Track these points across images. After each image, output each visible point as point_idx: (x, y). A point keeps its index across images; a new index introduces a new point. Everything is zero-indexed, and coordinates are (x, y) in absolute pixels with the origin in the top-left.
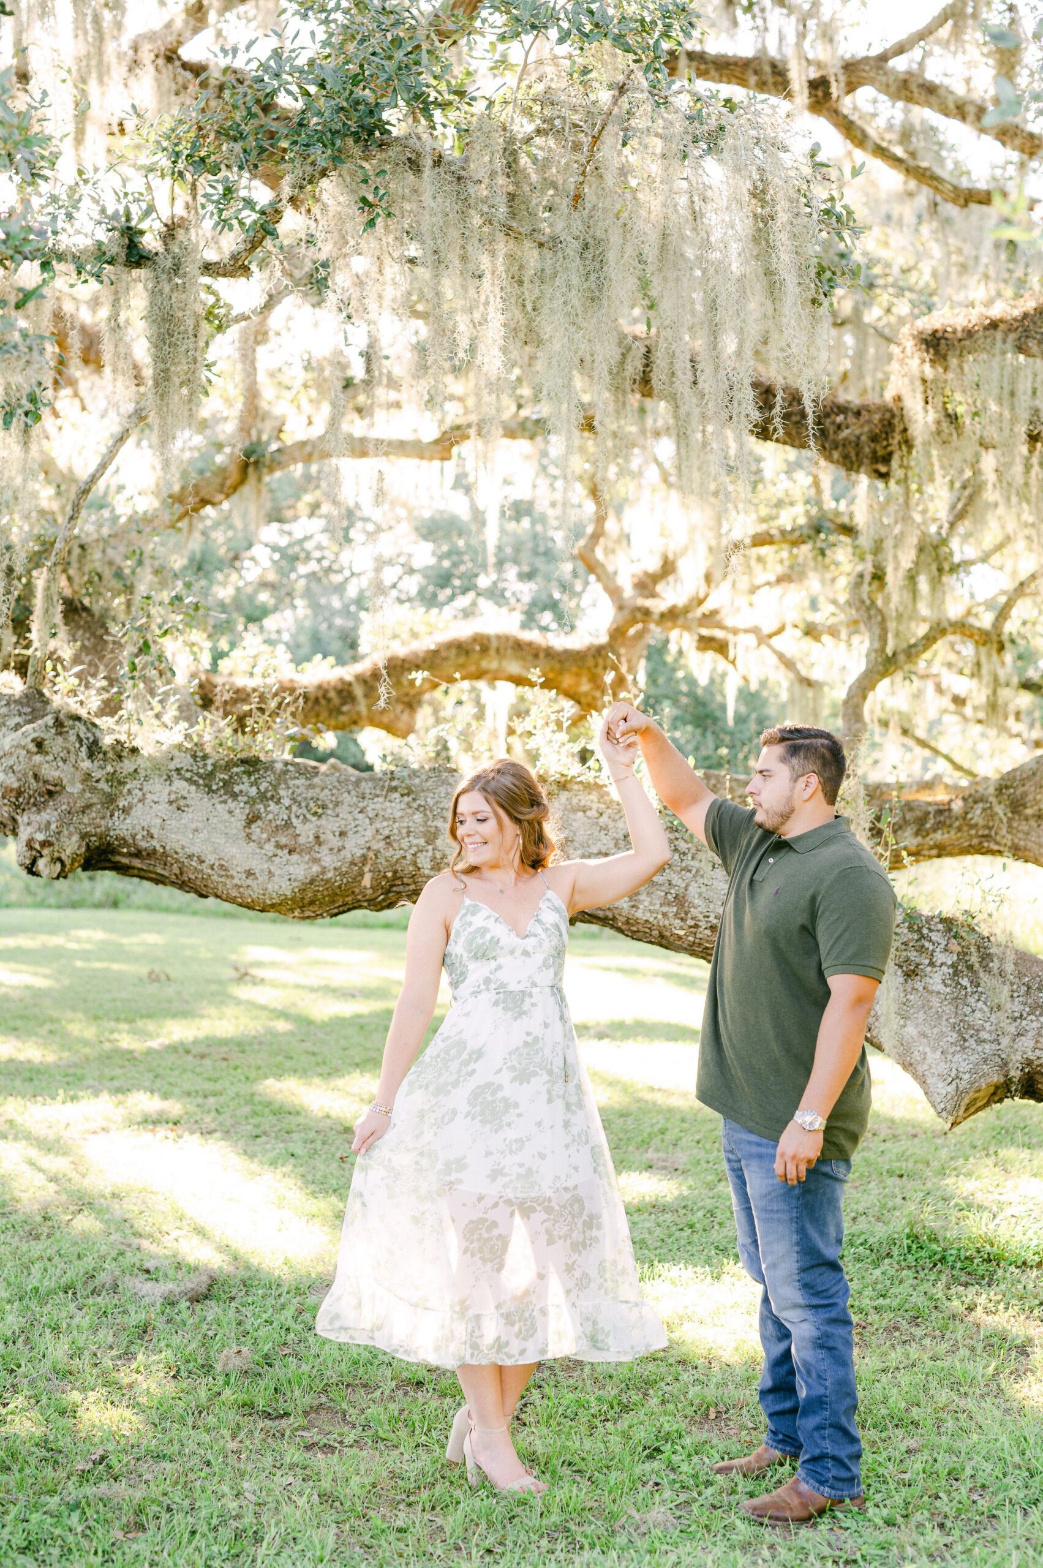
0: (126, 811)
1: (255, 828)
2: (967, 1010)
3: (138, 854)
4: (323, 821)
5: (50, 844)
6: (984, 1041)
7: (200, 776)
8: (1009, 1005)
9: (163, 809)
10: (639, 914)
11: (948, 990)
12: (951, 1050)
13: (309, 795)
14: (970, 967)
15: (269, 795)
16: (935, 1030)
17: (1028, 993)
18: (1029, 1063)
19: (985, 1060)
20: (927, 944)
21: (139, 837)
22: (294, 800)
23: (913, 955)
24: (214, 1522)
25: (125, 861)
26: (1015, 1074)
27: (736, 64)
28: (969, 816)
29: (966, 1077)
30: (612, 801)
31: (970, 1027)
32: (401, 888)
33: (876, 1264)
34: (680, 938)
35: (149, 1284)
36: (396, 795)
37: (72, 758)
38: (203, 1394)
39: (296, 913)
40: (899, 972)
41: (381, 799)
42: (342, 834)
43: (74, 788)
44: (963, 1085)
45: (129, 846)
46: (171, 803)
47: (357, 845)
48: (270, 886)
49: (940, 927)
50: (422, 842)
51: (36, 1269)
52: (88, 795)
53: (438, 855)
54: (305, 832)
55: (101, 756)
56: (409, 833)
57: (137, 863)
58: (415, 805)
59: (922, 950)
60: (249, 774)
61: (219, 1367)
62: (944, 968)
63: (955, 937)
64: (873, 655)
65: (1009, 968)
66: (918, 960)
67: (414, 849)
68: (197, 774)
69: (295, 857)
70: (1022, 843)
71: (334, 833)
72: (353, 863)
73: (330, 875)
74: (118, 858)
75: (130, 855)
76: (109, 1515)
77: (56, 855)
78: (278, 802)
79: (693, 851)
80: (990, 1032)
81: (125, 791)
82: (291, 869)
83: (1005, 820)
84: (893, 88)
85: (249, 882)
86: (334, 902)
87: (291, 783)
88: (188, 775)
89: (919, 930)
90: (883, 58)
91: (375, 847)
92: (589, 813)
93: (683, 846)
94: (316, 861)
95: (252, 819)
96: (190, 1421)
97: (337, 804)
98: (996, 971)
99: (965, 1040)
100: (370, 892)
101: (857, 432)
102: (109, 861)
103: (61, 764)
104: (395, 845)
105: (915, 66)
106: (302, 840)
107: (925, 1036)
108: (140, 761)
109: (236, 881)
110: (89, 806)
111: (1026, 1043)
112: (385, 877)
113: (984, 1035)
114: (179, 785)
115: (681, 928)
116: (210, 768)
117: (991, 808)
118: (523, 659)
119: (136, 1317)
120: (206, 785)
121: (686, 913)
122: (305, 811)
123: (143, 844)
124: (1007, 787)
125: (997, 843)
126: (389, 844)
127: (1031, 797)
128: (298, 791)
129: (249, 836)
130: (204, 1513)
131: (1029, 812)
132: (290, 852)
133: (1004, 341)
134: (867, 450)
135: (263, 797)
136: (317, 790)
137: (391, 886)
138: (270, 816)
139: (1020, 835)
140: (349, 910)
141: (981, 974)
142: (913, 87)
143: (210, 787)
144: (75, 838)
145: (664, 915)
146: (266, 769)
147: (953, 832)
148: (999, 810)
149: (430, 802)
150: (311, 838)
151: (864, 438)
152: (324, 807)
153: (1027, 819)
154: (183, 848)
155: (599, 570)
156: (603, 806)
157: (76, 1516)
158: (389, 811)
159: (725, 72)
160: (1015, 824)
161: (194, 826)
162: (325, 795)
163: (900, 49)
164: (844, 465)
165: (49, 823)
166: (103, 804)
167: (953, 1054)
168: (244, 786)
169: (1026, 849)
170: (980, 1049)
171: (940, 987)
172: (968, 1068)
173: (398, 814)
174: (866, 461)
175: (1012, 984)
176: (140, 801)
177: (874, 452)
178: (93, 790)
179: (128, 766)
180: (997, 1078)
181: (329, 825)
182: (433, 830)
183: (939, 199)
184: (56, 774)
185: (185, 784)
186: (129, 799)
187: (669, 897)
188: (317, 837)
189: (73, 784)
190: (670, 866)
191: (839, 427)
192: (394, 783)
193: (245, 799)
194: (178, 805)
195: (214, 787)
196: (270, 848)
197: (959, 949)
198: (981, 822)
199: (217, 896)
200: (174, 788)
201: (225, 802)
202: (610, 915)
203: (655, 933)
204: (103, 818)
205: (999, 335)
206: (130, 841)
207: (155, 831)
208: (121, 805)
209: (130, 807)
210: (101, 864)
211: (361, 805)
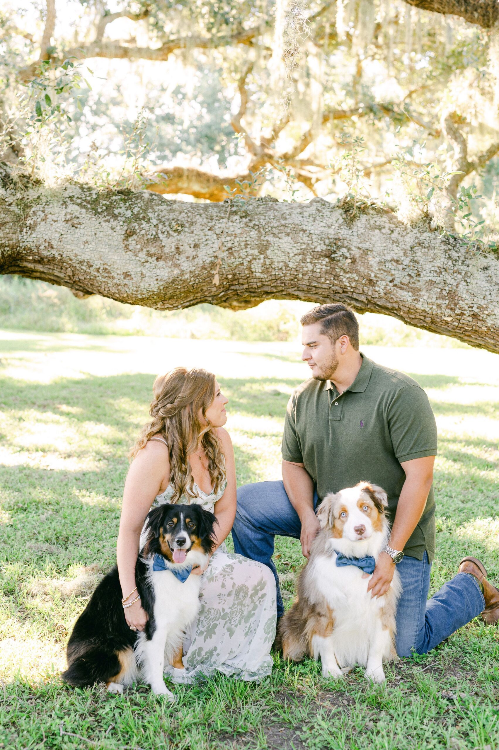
0: (32, 228)
1: (132, 241)
3: (40, 261)
4: (182, 237)
7: (88, 202)
9: (61, 225)
10: (419, 306)
13: (171, 217)
15: (141, 216)
21: (42, 247)
22: (160, 220)
25: (30, 266)
30: (399, 222)
32: (237, 287)
34: (447, 323)
36: (237, 217)
39: (159, 306)
41: (225, 220)
42: (196, 246)
45: (34, 255)
46: (67, 221)
47: (207, 254)
48: (142, 285)
50: (256, 252)
53: (268, 262)
54: (169, 244)
55: (12, 186)
56: (246, 245)
57: (39, 267)
58: (251, 224)
60: (125, 201)
64: (461, 161)
67: (250, 257)
68: (85, 200)
69: (161, 263)
71: (190, 245)
72: (204, 268)
73: (187, 276)
74: (25, 264)
75: (35, 261)
78: (148, 221)
79: (462, 258)
81: (31, 213)
82: (158, 271)
85: (126, 281)
86: (187, 297)
87: (156, 208)
88: (79, 201)
91: (221, 255)
92: (383, 231)
93: (454, 255)
94: (177, 266)
95: (129, 234)
97: (192, 224)
100: (215, 289)
102: (18, 266)
104: (236, 254)
106: (166, 250)
108: (41, 190)
109: (115, 281)
112: (227, 278)
114: (73, 208)
115: (450, 316)
116: (94, 196)
118: (201, 182)
120: (93, 209)
121: (456, 305)
122: (168, 229)
123: (45, 253)
126: (231, 253)
128: (162, 214)
129: (126, 246)
132: (157, 259)
135: (136, 218)
136: (177, 213)
137: (230, 285)
138: (143, 232)
140: (197, 303)
143: (96, 210)
145: (439, 306)
146: (137, 198)
149: (263, 222)
150: (173, 249)
154: (76, 256)
156: (393, 226)
158: (232, 229)
161: (84, 239)
162: (182, 217)
166: (14, 222)
168: (121, 210)
173: (238, 231)
176: (43, 220)
178: (7, 211)
179: (32, 194)
181: (186, 239)
182: (265, 243)
185: (77, 208)
186: (35, 218)
187: (444, 292)
188: (178, 248)
190: (446, 270)
192: (234, 209)
193: (124, 219)
194: (73, 223)
195: (100, 210)
196: (142, 255)
199: (100, 293)
200: (69, 210)
201: (108, 221)
202: (396, 306)
203: (428, 320)
204: (15, 233)
206: (36, 250)
207: (54, 243)
208: (28, 223)
209: (35, 225)
210: (11, 269)
211: (210, 224)
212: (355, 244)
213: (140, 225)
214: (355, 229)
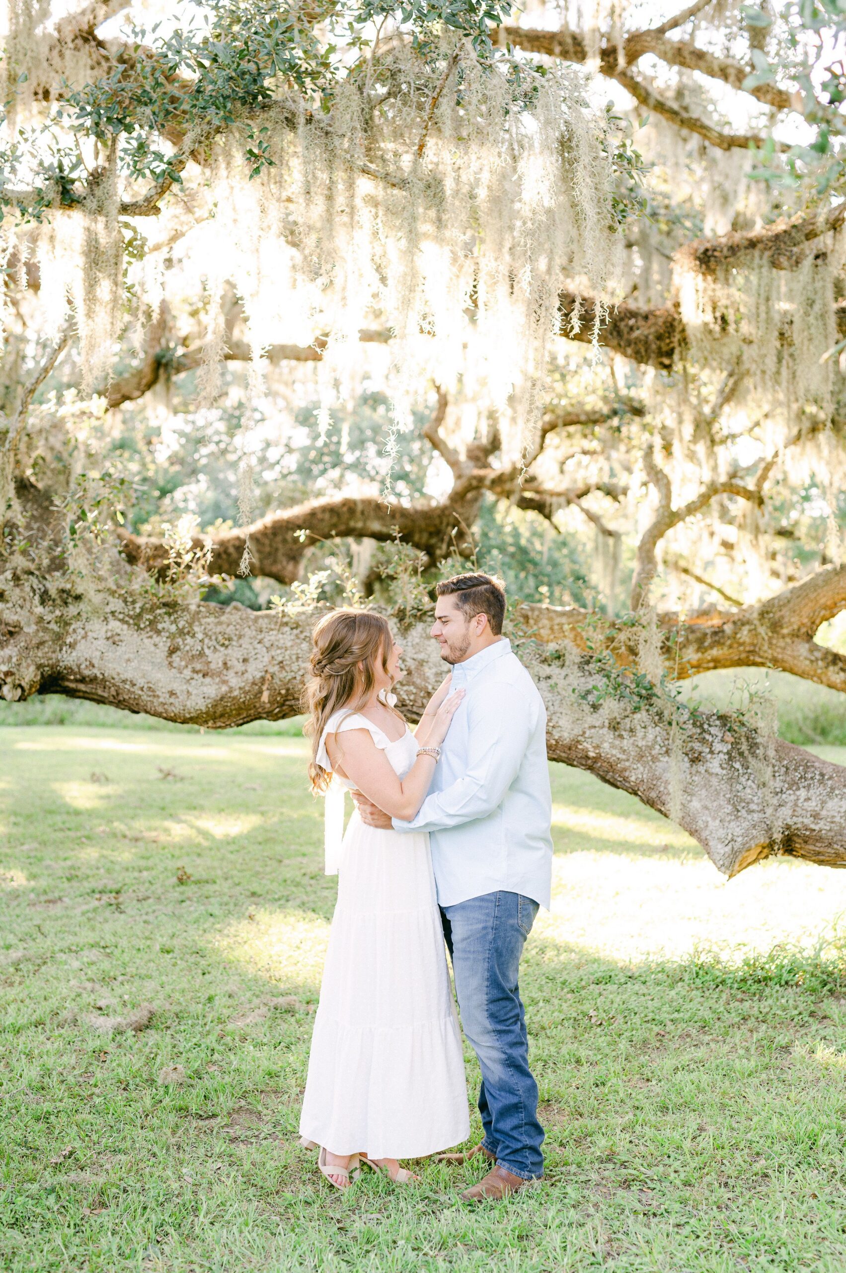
0: (72, 646)
1: (176, 658)
2: (740, 787)
3: (83, 680)
4: (229, 651)
5: (12, 674)
6: (753, 811)
7: (131, 617)
8: (771, 783)
9: (102, 644)
11: (724, 772)
12: (728, 819)
13: (218, 630)
14: (741, 754)
15: (186, 631)
16: (715, 804)
17: (786, 772)
18: (788, 827)
19: (754, 826)
20: (707, 737)
21: (83, 666)
22: (206, 634)
23: (697, 746)
24: (161, 1199)
25: (72, 685)
26: (778, 837)
27: (544, 37)
28: (738, 636)
29: (740, 839)
31: (742, 800)
32: (292, 702)
33: (672, 987)
35: (102, 1018)
36: (287, 629)
37: (28, 605)
38: (148, 1102)
39: (210, 724)
40: (686, 759)
41: (275, 632)
42: (245, 660)
43: (30, 629)
44: (737, 846)
45: (75, 674)
46: (108, 639)
47: (257, 669)
48: (188, 703)
49: (718, 723)
51: (12, 1009)
52: (41, 634)
54: (216, 659)
55: (51, 602)
56: (298, 658)
57: (82, 687)
58: (302, 636)
59: (703, 741)
60: (170, 615)
61: (160, 1082)
62: (721, 755)
63: (729, 730)
64: (661, 510)
65: (771, 753)
66: (700, 749)
67: (303, 671)
68: (128, 615)
69: (208, 680)
70: (780, 656)
71: (238, 660)
72: (254, 683)
73: (236, 693)
74: (67, 684)
75: (76, 681)
76: (79, 1197)
77: (17, 682)
78: (193, 636)
80: (758, 804)
81: (71, 630)
82: (205, 689)
83: (766, 638)
84: (670, 55)
85: (172, 700)
86: (239, 714)
87: (203, 621)
88: (121, 616)
89: (701, 726)
90: (662, 31)
91: (271, 670)
94: (225, 682)
95: (172, 651)
96: (138, 1122)
97: (240, 637)
98: (761, 756)
99: (738, 811)
100: (268, 705)
101: (646, 332)
102: (60, 686)
103: (19, 610)
104: (287, 668)
105: (687, 37)
106: (213, 666)
107: (706, 808)
108: (82, 605)
109: (161, 700)
110: (42, 643)
111: (786, 812)
112: (280, 694)
113: (753, 807)
114: (115, 625)
116: (138, 610)
117: (755, 629)
118: (382, 518)
119: (92, 1044)
120: (135, 624)
122: (214, 643)
123: (87, 672)
124: (767, 613)
125: (761, 657)
126: (282, 668)
127: (786, 620)
128: (209, 627)
129: (170, 664)
130: (151, 1194)
131: (785, 631)
132: (204, 676)
133: (761, 258)
134: (654, 347)
135: (181, 632)
136: (224, 626)
137: (285, 701)
138: (188, 648)
139: (779, 650)
140: (252, 720)
141: (750, 759)
142: (686, 53)
143: (139, 626)
144: (32, 668)
146: (183, 610)
147: (726, 648)
148: (762, 630)
150: (221, 664)
151: (651, 337)
152: (230, 639)
153: (783, 637)
154: (118, 674)
155: (442, 447)
157: (52, 1198)
158: (282, 641)
159: (536, 43)
160: (774, 641)
161: (126, 657)
162: (230, 630)
163: (675, 23)
164: (636, 359)
165: (10, 657)
166: (53, 641)
167: (729, 822)
168: (167, 624)
169: (783, 661)
170: (750, 817)
171: (718, 770)
172: (740, 833)
173: (289, 644)
174: (653, 355)
175: (774, 766)
176: (83, 638)
177: (660, 348)
178: (45, 630)
179: (72, 610)
180: (763, 840)
181: (234, 654)
183: (707, 143)
184: (15, 618)
185: (118, 623)
186: (74, 636)
188: (225, 664)
189: (29, 625)
191: (631, 329)
193: (167, 634)
194: (114, 640)
195: (142, 626)
196: (187, 673)
197: (733, 740)
198: (748, 640)
199: (147, 712)
200: (110, 627)
201: (151, 637)
204: (54, 652)
205: (757, 253)
206: (76, 670)
207: (96, 662)
208: (68, 641)
209: (75, 643)
210: (53, 689)
211: (259, 637)
212: (410, 655)
213: (184, 640)
214: (410, 639)
